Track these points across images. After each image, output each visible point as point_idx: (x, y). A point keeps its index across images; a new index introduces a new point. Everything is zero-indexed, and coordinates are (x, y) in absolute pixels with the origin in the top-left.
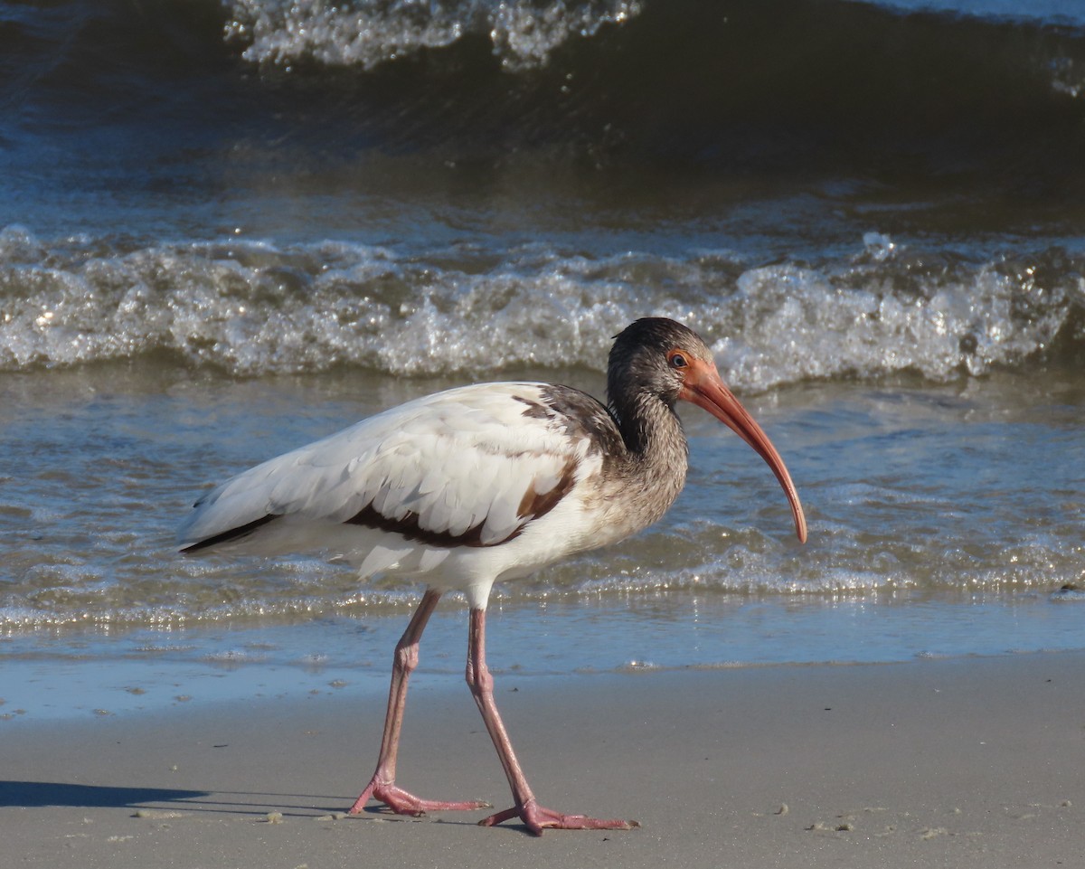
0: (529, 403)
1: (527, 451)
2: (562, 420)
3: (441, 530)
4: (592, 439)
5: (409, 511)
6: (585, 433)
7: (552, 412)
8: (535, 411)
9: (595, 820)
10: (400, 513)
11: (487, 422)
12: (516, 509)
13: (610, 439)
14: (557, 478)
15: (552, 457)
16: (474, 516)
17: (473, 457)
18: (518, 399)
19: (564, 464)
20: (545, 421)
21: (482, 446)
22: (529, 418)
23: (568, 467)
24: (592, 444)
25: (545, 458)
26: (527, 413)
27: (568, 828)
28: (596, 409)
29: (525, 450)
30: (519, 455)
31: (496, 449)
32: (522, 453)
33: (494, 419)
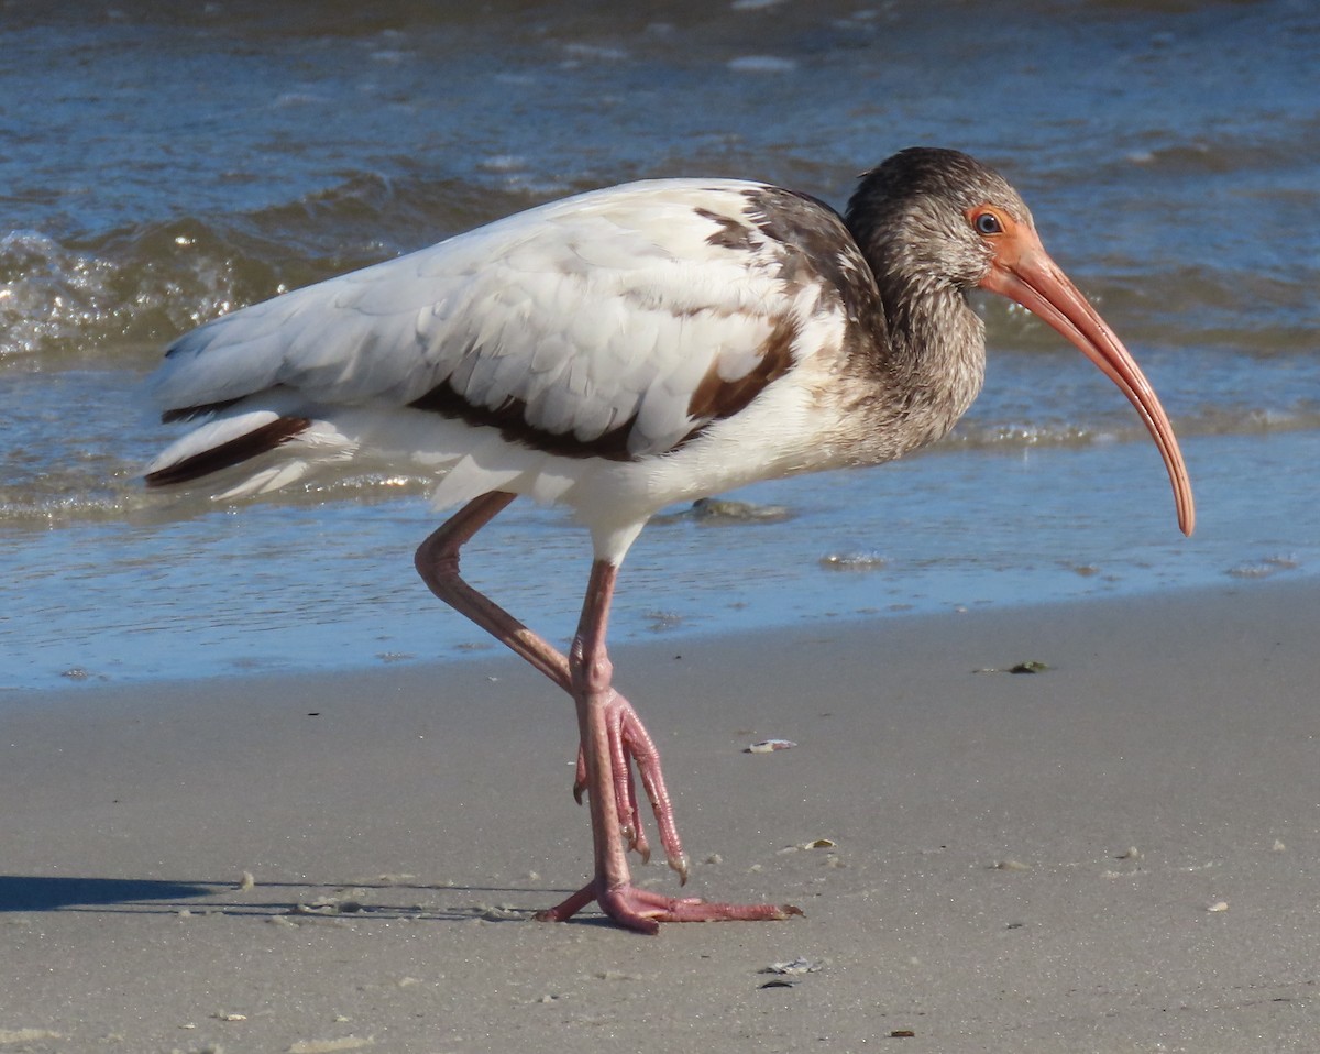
0: (722, 221)
1: (708, 307)
2: (776, 253)
3: (563, 430)
4: (823, 287)
5: (510, 397)
6: (812, 275)
7: (759, 237)
8: (730, 236)
9: (727, 905)
10: (494, 399)
11: (644, 253)
12: (686, 405)
13: (864, 297)
14: (757, 355)
15: (749, 319)
16: (616, 410)
17: (618, 312)
18: (703, 213)
19: (768, 330)
20: (744, 255)
21: (633, 294)
22: (719, 248)
23: (778, 337)
24: (822, 294)
25: (738, 320)
26: (715, 239)
27: (683, 921)
28: (845, 241)
29: (704, 304)
30: (694, 312)
31: (657, 301)
32: (699, 310)
33: (658, 251)
